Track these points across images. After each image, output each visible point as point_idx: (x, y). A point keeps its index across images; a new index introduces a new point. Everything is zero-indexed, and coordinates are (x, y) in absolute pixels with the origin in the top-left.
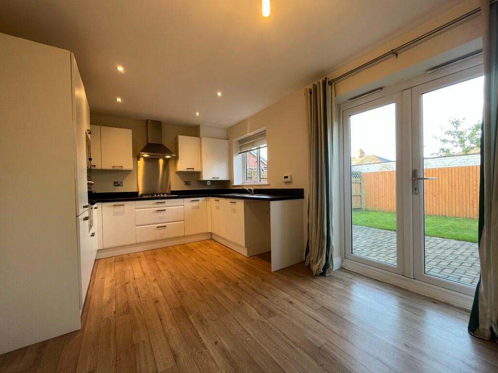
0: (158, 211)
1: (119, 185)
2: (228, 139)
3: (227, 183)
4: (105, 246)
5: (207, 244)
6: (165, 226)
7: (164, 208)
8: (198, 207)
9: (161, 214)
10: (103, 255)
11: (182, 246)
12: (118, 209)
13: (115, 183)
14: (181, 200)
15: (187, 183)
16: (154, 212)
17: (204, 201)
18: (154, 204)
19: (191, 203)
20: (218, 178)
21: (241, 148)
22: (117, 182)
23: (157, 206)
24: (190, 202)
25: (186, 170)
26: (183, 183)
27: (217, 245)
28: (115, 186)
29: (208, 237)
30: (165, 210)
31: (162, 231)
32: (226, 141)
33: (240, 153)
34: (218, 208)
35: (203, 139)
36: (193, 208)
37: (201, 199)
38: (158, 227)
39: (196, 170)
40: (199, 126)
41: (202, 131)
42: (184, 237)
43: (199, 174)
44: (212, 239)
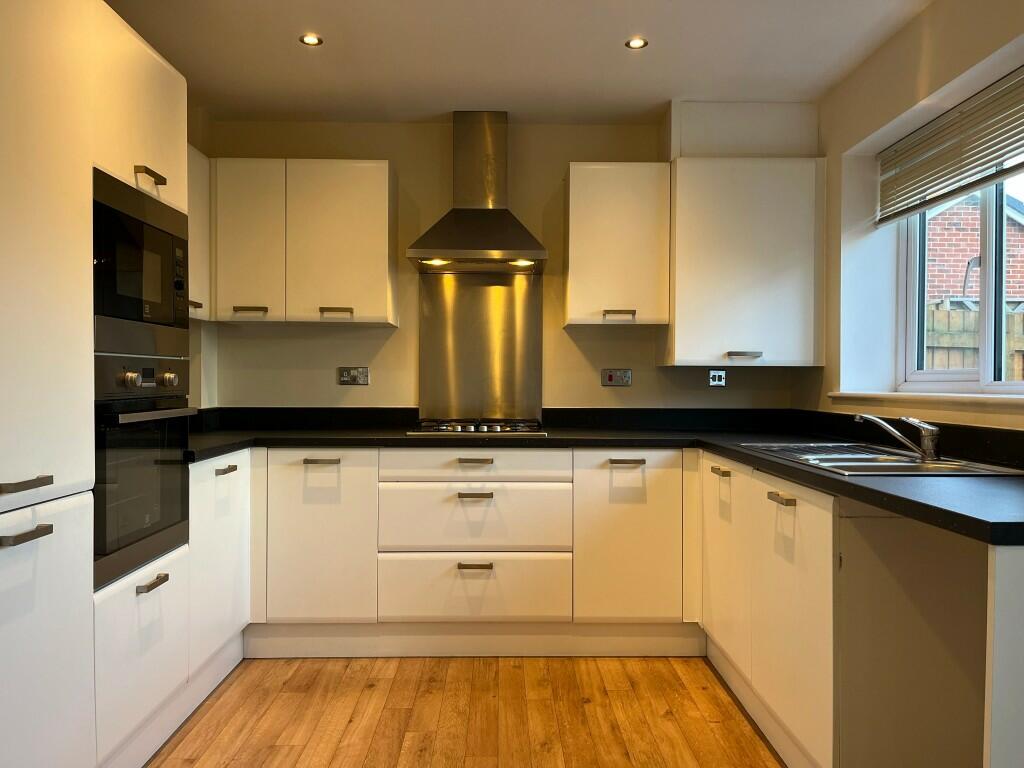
0: (461, 496)
1: (354, 381)
2: (824, 156)
3: (811, 378)
4: (277, 614)
5: (666, 686)
6: (490, 567)
7: (489, 487)
8: (639, 496)
9: (476, 511)
10: (269, 647)
11: (556, 665)
12: (320, 477)
13: (342, 371)
14: (561, 456)
15: (609, 379)
16: (448, 500)
17: (671, 465)
18: (448, 465)
19: (606, 473)
20: (757, 355)
21: (888, 190)
22: (348, 370)
23: (460, 473)
24: (602, 466)
25: (598, 320)
26: (596, 379)
27: (715, 700)
28: (343, 383)
29: (690, 646)
30: (490, 495)
31: (476, 584)
32: (809, 167)
33: (882, 221)
34: (725, 509)
35: (683, 167)
36: (619, 496)
37: (652, 456)
38: (461, 566)
39: (645, 316)
40: (669, 103)
41: (681, 131)
42: (570, 625)
43: (660, 334)
44: (706, 659)
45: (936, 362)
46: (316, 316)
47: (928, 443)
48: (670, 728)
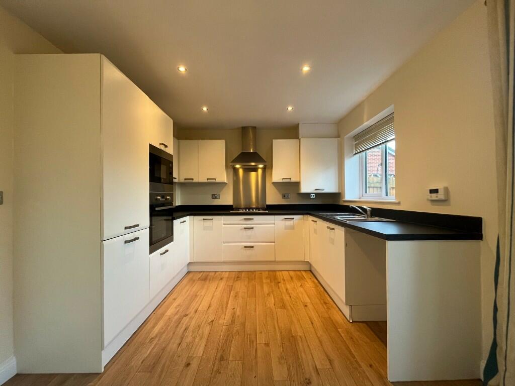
0: (245, 228)
1: (216, 198)
2: (339, 137)
3: (337, 196)
4: (196, 260)
5: (301, 278)
6: (253, 247)
7: (252, 226)
8: (292, 228)
9: (249, 232)
10: (194, 269)
11: (271, 273)
12: (208, 223)
13: (213, 195)
14: (272, 217)
15: (284, 196)
16: (241, 229)
17: (301, 219)
18: (241, 220)
19: (283, 222)
20: (323, 190)
21: (356, 146)
22: (215, 195)
23: (245, 222)
24: (283, 220)
25: (281, 181)
26: (281, 197)
27: (313, 282)
28: (213, 198)
29: (307, 268)
30: (253, 228)
31: (249, 252)
32: (335, 141)
33: (355, 154)
34: (315, 231)
35: (302, 140)
36: (287, 228)
37: (296, 217)
38: (245, 247)
39: (293, 180)
40: (299, 124)
41: (302, 131)
42: (275, 262)
43: (297, 184)
44: (311, 271)
45: (370, 191)
46: (206, 181)
47: (369, 213)
48: (301, 289)
